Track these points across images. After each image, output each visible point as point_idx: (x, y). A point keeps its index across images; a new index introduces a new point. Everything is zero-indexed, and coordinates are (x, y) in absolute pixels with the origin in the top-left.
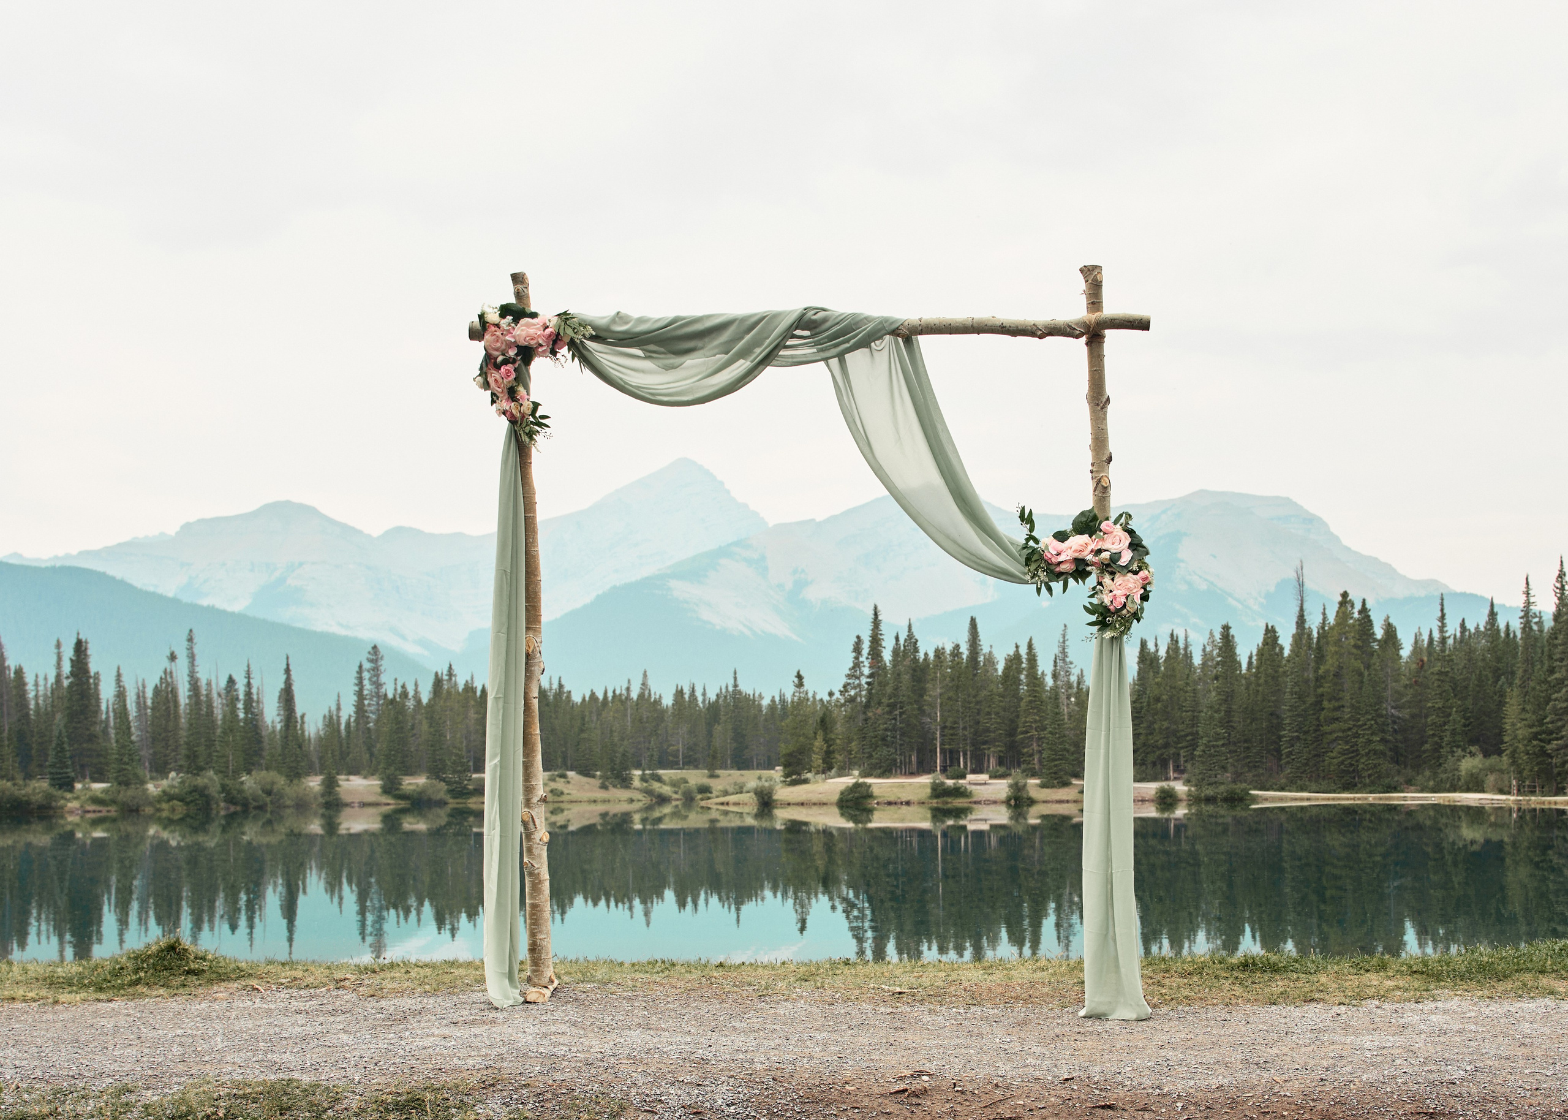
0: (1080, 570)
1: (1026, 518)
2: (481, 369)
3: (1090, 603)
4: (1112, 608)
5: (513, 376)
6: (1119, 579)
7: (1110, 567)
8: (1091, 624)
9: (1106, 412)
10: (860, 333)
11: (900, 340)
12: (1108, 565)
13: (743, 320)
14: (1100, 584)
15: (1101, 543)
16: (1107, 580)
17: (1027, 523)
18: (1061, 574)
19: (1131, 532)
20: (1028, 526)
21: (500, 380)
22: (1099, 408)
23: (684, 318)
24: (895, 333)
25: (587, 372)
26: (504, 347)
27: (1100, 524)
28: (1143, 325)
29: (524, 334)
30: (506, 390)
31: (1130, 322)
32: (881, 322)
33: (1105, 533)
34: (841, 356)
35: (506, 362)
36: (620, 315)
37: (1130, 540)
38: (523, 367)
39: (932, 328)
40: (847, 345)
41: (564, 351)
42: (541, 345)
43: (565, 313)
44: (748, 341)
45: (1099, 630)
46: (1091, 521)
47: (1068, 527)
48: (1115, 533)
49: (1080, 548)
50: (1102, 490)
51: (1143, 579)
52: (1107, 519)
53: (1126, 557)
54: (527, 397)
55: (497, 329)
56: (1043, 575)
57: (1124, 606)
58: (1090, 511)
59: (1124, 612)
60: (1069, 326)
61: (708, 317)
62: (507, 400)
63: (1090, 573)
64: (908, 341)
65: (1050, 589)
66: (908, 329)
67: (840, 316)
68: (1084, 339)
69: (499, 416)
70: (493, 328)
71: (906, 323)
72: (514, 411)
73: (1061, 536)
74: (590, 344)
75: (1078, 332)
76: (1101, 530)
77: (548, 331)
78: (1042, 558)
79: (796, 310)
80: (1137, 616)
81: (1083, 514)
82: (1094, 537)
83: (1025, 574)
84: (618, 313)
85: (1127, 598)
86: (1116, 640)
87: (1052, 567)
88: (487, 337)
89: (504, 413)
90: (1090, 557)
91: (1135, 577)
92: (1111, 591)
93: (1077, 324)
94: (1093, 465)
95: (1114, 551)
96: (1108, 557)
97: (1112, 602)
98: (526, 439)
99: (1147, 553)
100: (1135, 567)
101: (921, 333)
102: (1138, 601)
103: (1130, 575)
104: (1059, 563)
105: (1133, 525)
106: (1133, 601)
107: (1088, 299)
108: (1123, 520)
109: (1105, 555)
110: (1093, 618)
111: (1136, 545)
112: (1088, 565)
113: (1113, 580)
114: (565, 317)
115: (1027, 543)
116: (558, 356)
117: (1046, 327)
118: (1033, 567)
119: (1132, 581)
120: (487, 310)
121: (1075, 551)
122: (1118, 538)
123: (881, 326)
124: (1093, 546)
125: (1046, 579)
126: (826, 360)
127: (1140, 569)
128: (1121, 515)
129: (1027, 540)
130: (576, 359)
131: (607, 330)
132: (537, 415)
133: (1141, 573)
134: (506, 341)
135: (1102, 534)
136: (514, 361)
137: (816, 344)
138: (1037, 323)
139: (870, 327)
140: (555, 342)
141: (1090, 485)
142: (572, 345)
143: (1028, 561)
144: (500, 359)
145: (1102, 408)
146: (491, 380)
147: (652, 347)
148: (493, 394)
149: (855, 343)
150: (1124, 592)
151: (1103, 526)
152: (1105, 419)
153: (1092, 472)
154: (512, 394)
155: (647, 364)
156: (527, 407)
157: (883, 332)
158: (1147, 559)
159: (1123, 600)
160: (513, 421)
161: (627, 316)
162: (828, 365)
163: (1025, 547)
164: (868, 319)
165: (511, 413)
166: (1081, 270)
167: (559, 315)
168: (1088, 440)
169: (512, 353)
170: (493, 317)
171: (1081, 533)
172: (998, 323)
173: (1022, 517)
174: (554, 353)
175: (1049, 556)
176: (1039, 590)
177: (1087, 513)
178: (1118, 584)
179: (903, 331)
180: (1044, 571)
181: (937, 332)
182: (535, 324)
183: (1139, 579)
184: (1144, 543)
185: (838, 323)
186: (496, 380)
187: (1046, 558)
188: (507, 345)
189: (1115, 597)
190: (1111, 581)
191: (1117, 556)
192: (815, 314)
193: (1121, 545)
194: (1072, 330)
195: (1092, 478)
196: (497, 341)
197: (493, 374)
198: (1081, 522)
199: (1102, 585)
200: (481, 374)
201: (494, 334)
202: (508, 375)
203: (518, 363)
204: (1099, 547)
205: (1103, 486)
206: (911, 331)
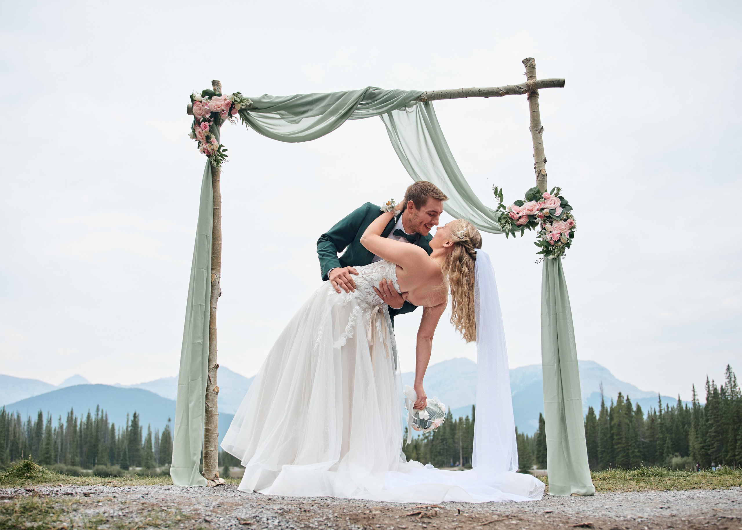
0: (531, 222)
1: (498, 194)
2: (192, 128)
3: (538, 241)
4: (552, 242)
5: (208, 128)
6: (555, 224)
7: (549, 218)
8: (539, 253)
9: (541, 136)
10: (399, 98)
11: (422, 103)
12: (547, 217)
13: (334, 94)
14: (544, 229)
15: (543, 205)
16: (548, 225)
17: (499, 197)
18: (519, 226)
19: (561, 198)
20: (499, 199)
21: (201, 132)
22: (537, 132)
23: (302, 95)
24: (419, 99)
25: (250, 128)
26: (204, 113)
27: (542, 194)
28: (560, 84)
29: (214, 104)
30: (204, 138)
31: (553, 82)
33: (545, 199)
34: (389, 112)
35: (204, 120)
37: (560, 202)
38: (215, 126)
39: (440, 95)
40: (392, 106)
41: (237, 115)
42: (223, 111)
43: (238, 93)
44: (337, 105)
45: (545, 256)
46: (536, 193)
47: (523, 198)
48: (551, 198)
49: (531, 209)
50: (542, 177)
51: (571, 223)
52: (546, 192)
53: (559, 211)
54: (216, 141)
55: (200, 103)
56: (509, 227)
57: (559, 240)
58: (535, 188)
59: (560, 243)
60: (518, 87)
61: (315, 94)
62: (206, 143)
63: (537, 224)
64: (427, 104)
65: (513, 234)
66: (427, 96)
67: (387, 91)
68: (526, 96)
69: (202, 154)
70: (198, 103)
71: (425, 93)
72: (209, 149)
73: (519, 203)
74: (251, 113)
75: (523, 90)
76: (543, 198)
77: (227, 102)
78: (508, 217)
79: (362, 89)
80: (568, 245)
81: (531, 190)
82: (539, 202)
83: (499, 226)
84: (266, 94)
85: (561, 234)
86: (557, 260)
87: (514, 222)
88: (195, 109)
89: (204, 152)
90: (538, 213)
91: (565, 222)
92: (551, 232)
93: (522, 85)
94: (535, 164)
95: (552, 208)
96: (549, 212)
97: (551, 238)
98: (215, 165)
99: (572, 209)
100: (565, 217)
101: (434, 99)
102: (568, 237)
103: (562, 222)
104: (519, 219)
105: (561, 194)
106: (564, 237)
107: (527, 74)
108: (555, 192)
109: (546, 211)
110: (541, 249)
111: (564, 205)
112: (536, 218)
113: (551, 225)
114: (237, 95)
116: (233, 118)
117: (505, 90)
118: (503, 222)
119: (563, 225)
120: (195, 93)
121: (528, 211)
122: (553, 201)
123: (411, 94)
124: (538, 207)
125: (511, 229)
126: (380, 114)
127: (568, 218)
128: (554, 189)
129: (499, 208)
130: (244, 122)
131: (260, 102)
132: (221, 151)
133: (569, 220)
134: (205, 110)
136: (209, 121)
137: (375, 106)
138: (499, 88)
139: (404, 95)
140: (231, 109)
141: (534, 175)
142: (242, 113)
143: (500, 219)
144: (201, 120)
145: (539, 132)
146: (197, 133)
147: (282, 112)
148: (199, 141)
149: (396, 104)
150: (560, 231)
151: (544, 195)
152: (541, 138)
153: (535, 168)
154: (208, 139)
155: (282, 122)
156: (216, 145)
157: (413, 98)
158: (572, 212)
159: (559, 236)
160: (208, 156)
161: (271, 96)
162: (382, 117)
163: (498, 211)
164: (403, 92)
165: (207, 150)
166: (523, 62)
167: (233, 94)
168: (532, 151)
169: (208, 116)
170: (198, 96)
171: (530, 200)
172: (477, 90)
173: (496, 193)
174: (231, 115)
175: (513, 214)
176: (507, 235)
177: (534, 190)
178: (555, 227)
179: (423, 97)
180: (509, 224)
181: (442, 97)
182: (220, 100)
183: (567, 224)
184: (569, 204)
185: (387, 94)
186: (199, 132)
187: (510, 216)
188: (205, 112)
189: (554, 235)
190: (550, 226)
191: (553, 211)
192: (374, 90)
193: (555, 205)
194: (519, 89)
195: (536, 172)
196: (200, 110)
197: (198, 129)
198: (531, 194)
199: (545, 229)
200: (193, 132)
201: (199, 106)
202: (206, 128)
203: (211, 123)
204: (542, 207)
205: (542, 174)
206: (428, 97)
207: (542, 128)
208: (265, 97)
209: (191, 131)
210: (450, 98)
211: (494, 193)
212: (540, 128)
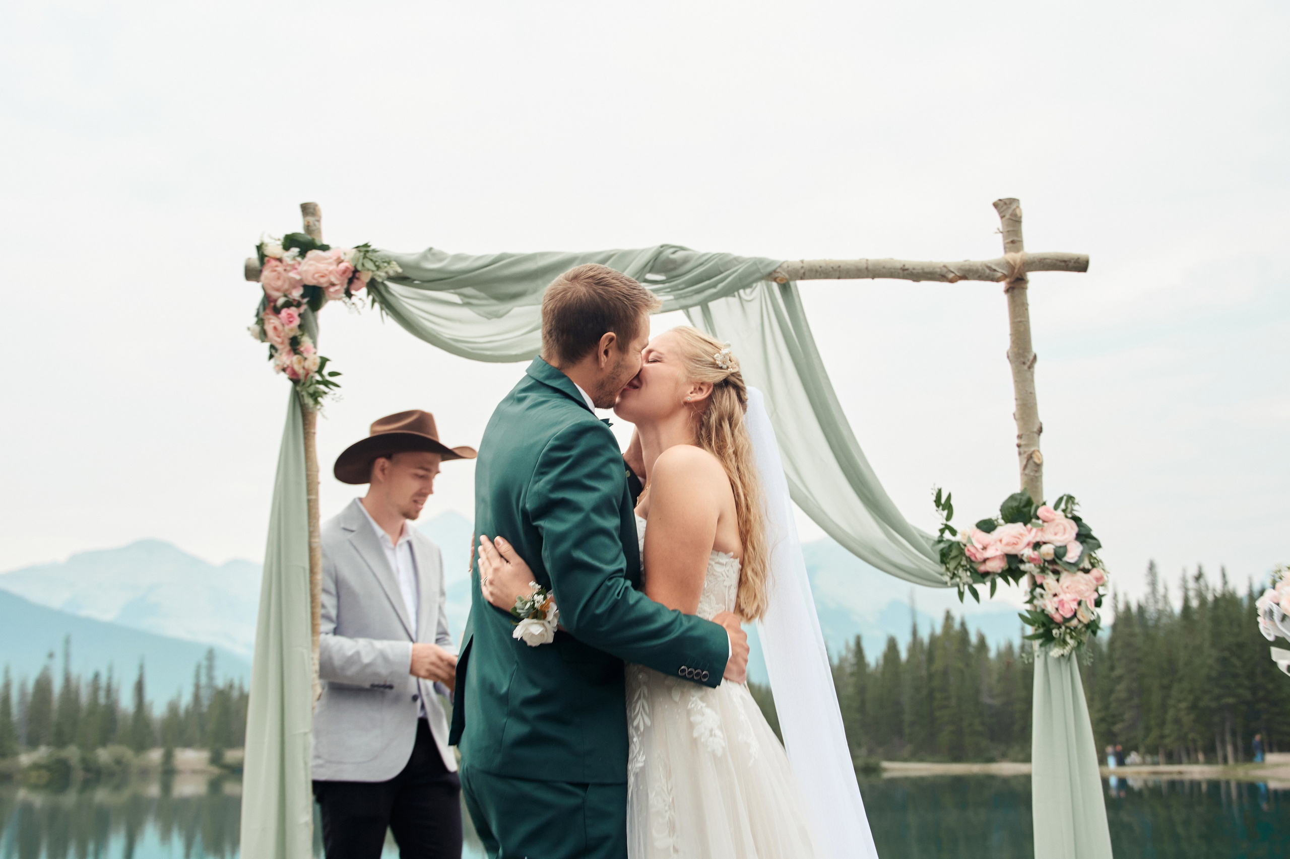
0: (1013, 568)
1: (944, 504)
2: (257, 315)
3: (1028, 610)
4: (1058, 618)
5: (297, 321)
6: (1066, 578)
7: (1053, 565)
8: (1030, 638)
9: (1032, 373)
10: (729, 275)
11: (777, 287)
12: (1049, 562)
14: (1039, 585)
15: (1040, 534)
16: (1049, 580)
17: (943, 509)
18: (985, 574)
19: (1077, 520)
20: (945, 513)
21: (280, 329)
22: (1026, 367)
23: (512, 256)
24: (771, 276)
26: (286, 286)
27: (1036, 510)
28: (1080, 265)
29: (312, 269)
30: (287, 342)
31: (1065, 261)
32: (755, 263)
33: (1044, 521)
34: (705, 304)
35: (288, 304)
36: (433, 251)
37: (1076, 529)
38: (310, 313)
39: (817, 271)
40: (713, 291)
41: (361, 294)
42: (333, 285)
43: (366, 245)
45: (1041, 645)
46: (1024, 506)
47: (995, 514)
48: (1056, 521)
49: (1014, 540)
50: (1032, 468)
51: (1098, 579)
52: (1044, 504)
53: (1074, 552)
54: (313, 350)
55: (278, 263)
56: (965, 576)
57: (1075, 615)
58: (1022, 494)
59: (1074, 622)
60: (989, 268)
61: (543, 255)
62: (289, 353)
63: (1023, 573)
64: (785, 288)
65: (975, 594)
66: (788, 272)
67: (704, 255)
68: (1002, 285)
69: (278, 373)
70: (274, 263)
71: (785, 266)
72: (297, 367)
73: (987, 526)
74: (394, 287)
75: (999, 275)
76: (1038, 518)
77: (343, 266)
78: (964, 554)
79: (649, 249)
80: (1091, 627)
81: (1012, 498)
82: (1030, 526)
83: (942, 575)
84: (431, 249)
85: (1079, 603)
86: (1067, 658)
87: (975, 566)
88: (266, 273)
89: (284, 370)
90: (1028, 552)
91: (1086, 576)
92: (1055, 595)
93: (998, 264)
94: (1019, 437)
95: (1059, 544)
96: (1052, 552)
97: (1057, 609)
98: (309, 401)
99: (1099, 546)
100: (1086, 564)
101: (803, 277)
102: (1092, 606)
103: (1080, 574)
104: (985, 560)
105: (1077, 511)
106: (1087, 608)
107: (1005, 238)
108: (1063, 506)
109: (1047, 550)
110: (1032, 630)
111: (1085, 536)
112: (1022, 562)
113: (1058, 580)
114: (364, 250)
115: (941, 536)
116: (355, 299)
117: (959, 269)
118: (952, 565)
119: (1083, 581)
120: (266, 240)
121: (1008, 544)
122: (1061, 527)
123: (754, 268)
124: (1030, 538)
125: (970, 581)
126: (685, 308)
127: (1093, 565)
128: (1061, 499)
129: (942, 531)
130: (377, 305)
131: (417, 267)
132: (325, 372)
133: (1095, 572)
134: (290, 279)
135: (1040, 522)
136: (298, 305)
137: (674, 289)
138: (948, 265)
139: (741, 268)
140: (351, 281)
141: (1018, 462)
142: (373, 286)
143: (944, 557)
144: (281, 301)
145: (1028, 369)
146: (269, 328)
147: (469, 291)
148: (272, 347)
149: (724, 288)
150: (1073, 596)
151: (1041, 512)
152: (1032, 381)
153: (1019, 446)
154: (294, 344)
155: (466, 312)
156: (313, 360)
157: (758, 275)
158: (1099, 554)
159: (1074, 606)
160: (295, 380)
161: (442, 253)
162: (689, 317)
163: (940, 541)
164: (737, 260)
165: (293, 370)
166: (995, 205)
167: (357, 247)
168: (1012, 406)
169: (296, 294)
170: (274, 248)
171: (1013, 521)
172: (899, 266)
173: (938, 501)
174: (349, 294)
175: (972, 551)
176: (961, 595)
177: (1019, 497)
178: (1065, 586)
179: (779, 275)
180: (966, 570)
181: (822, 275)
182: (325, 259)
183: (1090, 581)
184: (1094, 533)
185: (701, 264)
186: (275, 328)
187: (967, 553)
188: (290, 283)
189: (1061, 602)
190: (1056, 582)
191: (1062, 550)
192: (674, 253)
193: (1066, 536)
194: (992, 273)
195: (1020, 454)
196: (278, 278)
197: (272, 322)
198: (1012, 508)
199: (1041, 586)
200: (257, 323)
201: (275, 271)
202: (291, 322)
203: (304, 308)
204: (1038, 539)
205: (1035, 463)
206: (790, 275)
207: (1035, 357)
208: (429, 256)
209: (255, 320)
210: (839, 278)
211: (935, 501)
212: (1031, 358)
